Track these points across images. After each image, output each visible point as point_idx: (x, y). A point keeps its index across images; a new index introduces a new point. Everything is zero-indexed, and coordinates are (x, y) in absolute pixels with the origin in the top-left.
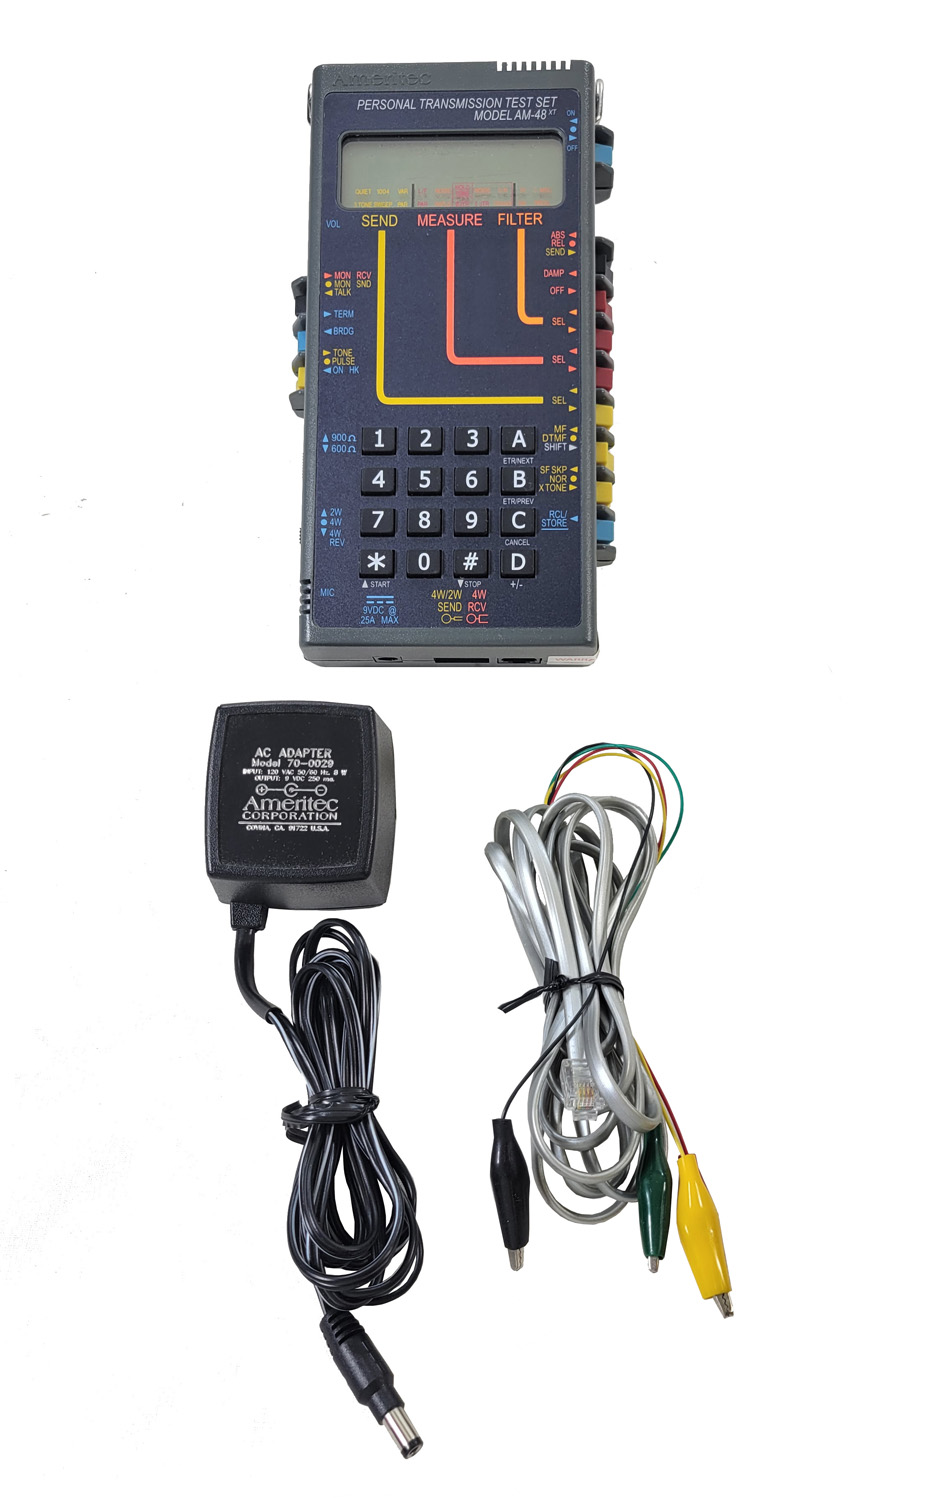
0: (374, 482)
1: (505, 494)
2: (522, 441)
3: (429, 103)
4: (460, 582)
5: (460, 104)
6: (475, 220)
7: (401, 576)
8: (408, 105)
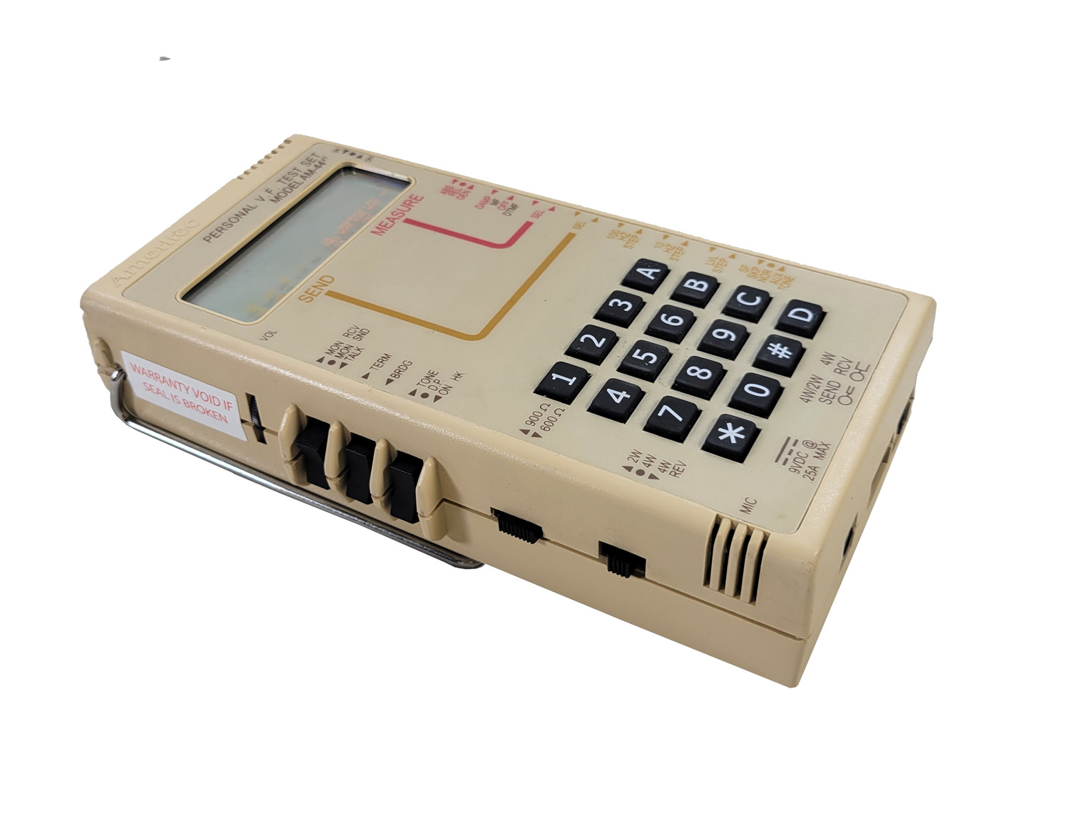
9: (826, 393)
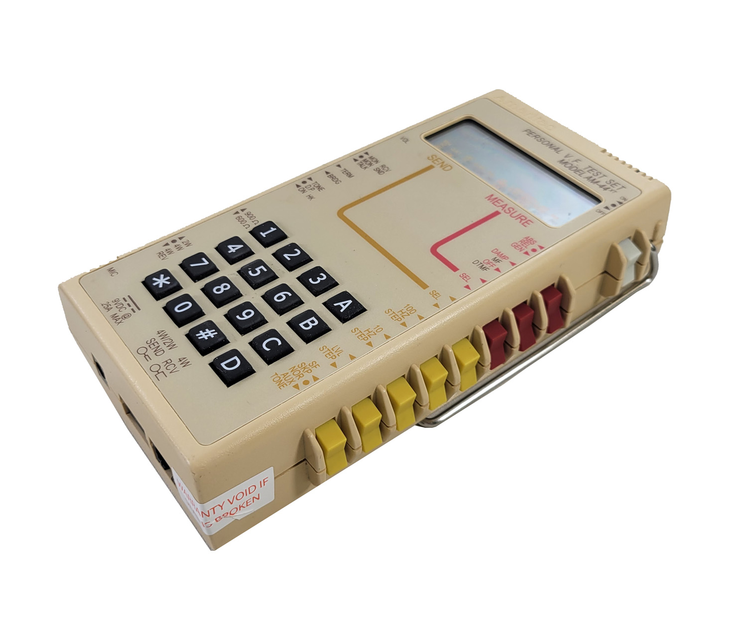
9: (156, 345)
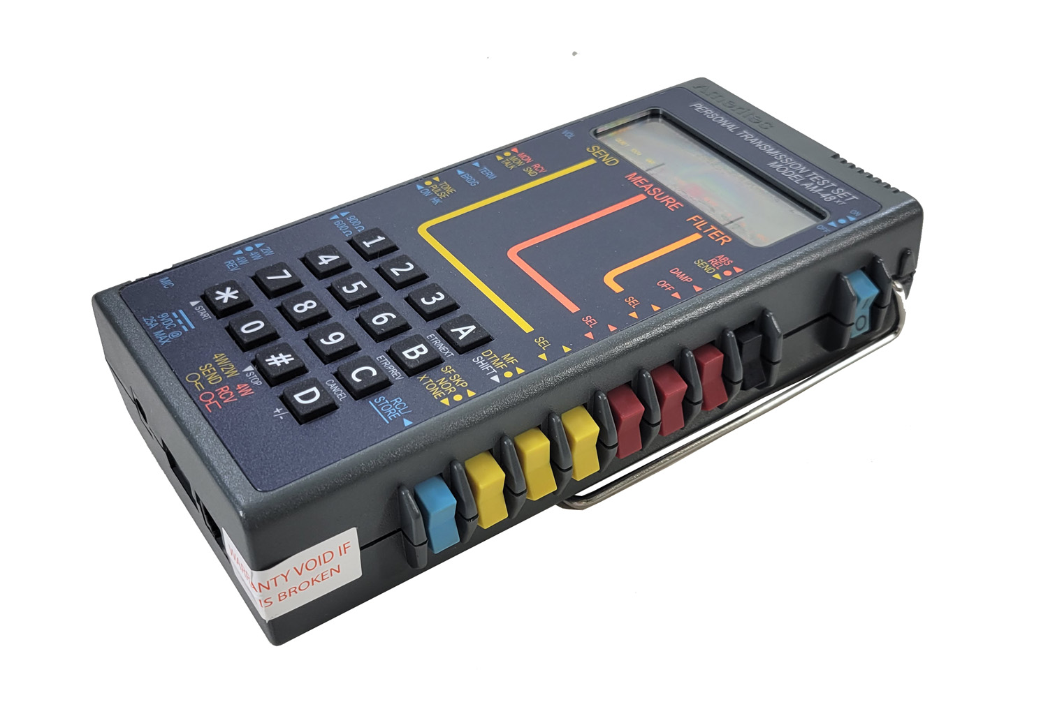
0: (321, 257)
1: (390, 354)
2: (464, 335)
3: (747, 136)
4: (250, 368)
5: (771, 151)
6: (672, 205)
7: (225, 322)
8: (731, 127)
